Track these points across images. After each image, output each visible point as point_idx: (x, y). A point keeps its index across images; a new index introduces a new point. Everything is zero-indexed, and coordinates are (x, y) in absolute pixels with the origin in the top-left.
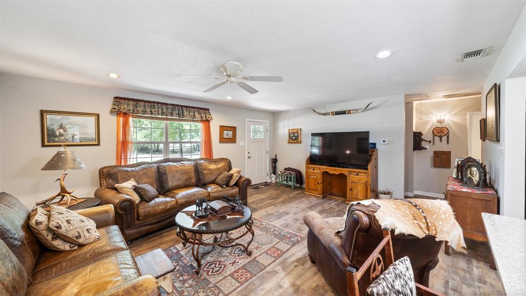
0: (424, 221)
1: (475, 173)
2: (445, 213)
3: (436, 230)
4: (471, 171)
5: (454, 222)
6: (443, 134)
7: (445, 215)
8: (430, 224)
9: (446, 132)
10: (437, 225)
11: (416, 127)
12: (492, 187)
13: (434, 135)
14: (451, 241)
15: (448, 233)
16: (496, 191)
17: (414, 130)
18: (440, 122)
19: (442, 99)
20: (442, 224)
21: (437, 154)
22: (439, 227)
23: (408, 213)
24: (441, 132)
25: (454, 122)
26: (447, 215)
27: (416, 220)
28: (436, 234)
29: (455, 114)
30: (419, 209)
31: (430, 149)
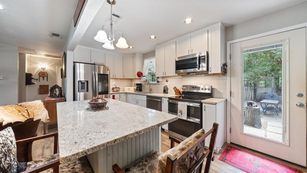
0: (26, 112)
1: (57, 91)
2: (39, 106)
3: (33, 115)
4: (56, 90)
5: (44, 109)
6: (44, 76)
7: (39, 107)
8: (30, 113)
9: (46, 75)
10: (34, 112)
11: (28, 70)
12: (64, 97)
13: (40, 76)
14: (43, 118)
15: (41, 115)
16: (65, 98)
17: (26, 72)
18: (43, 69)
19: (44, 57)
20: (37, 111)
21: (41, 87)
22: (35, 113)
23: (15, 110)
24: (43, 75)
25: (50, 70)
26: (40, 106)
27: (20, 112)
28: (34, 117)
29: (51, 66)
30: (23, 107)
31: (37, 84)
